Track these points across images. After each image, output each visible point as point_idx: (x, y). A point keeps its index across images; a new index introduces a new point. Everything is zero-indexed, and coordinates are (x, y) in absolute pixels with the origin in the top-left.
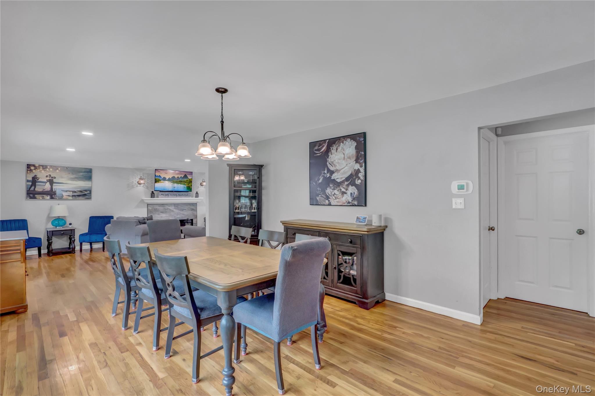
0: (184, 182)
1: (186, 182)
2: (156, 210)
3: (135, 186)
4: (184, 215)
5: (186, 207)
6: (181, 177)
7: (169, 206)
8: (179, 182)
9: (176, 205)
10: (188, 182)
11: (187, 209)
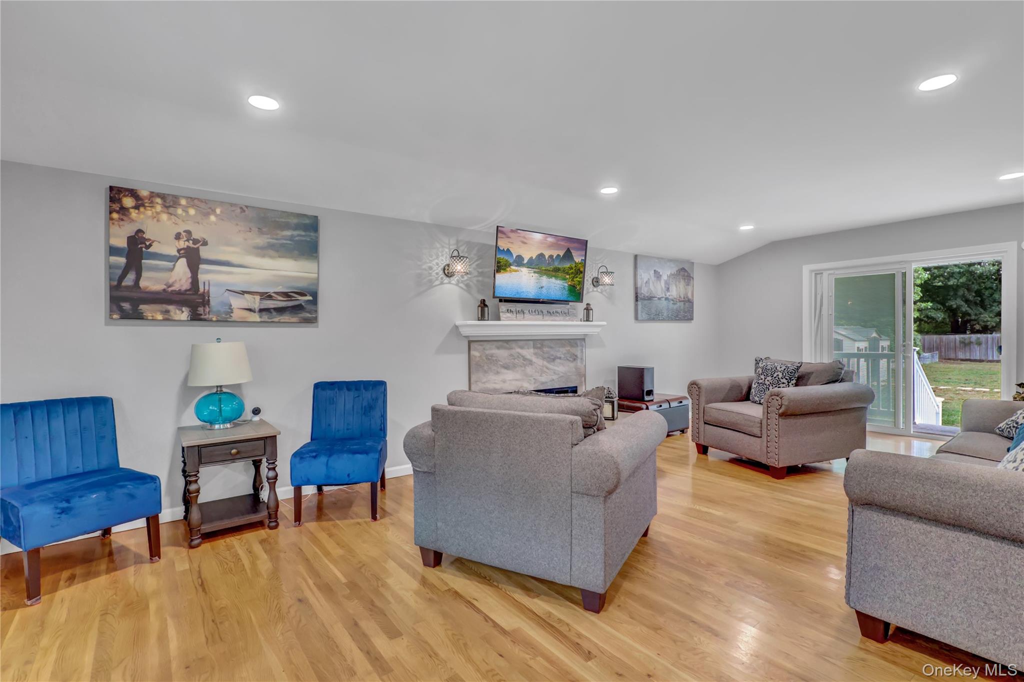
0: (564, 271)
1: (568, 274)
2: (491, 359)
3: (437, 282)
4: (558, 374)
5: (561, 350)
6: (558, 255)
7: (522, 348)
8: (552, 271)
9: (539, 343)
10: (573, 273)
11: (563, 356)
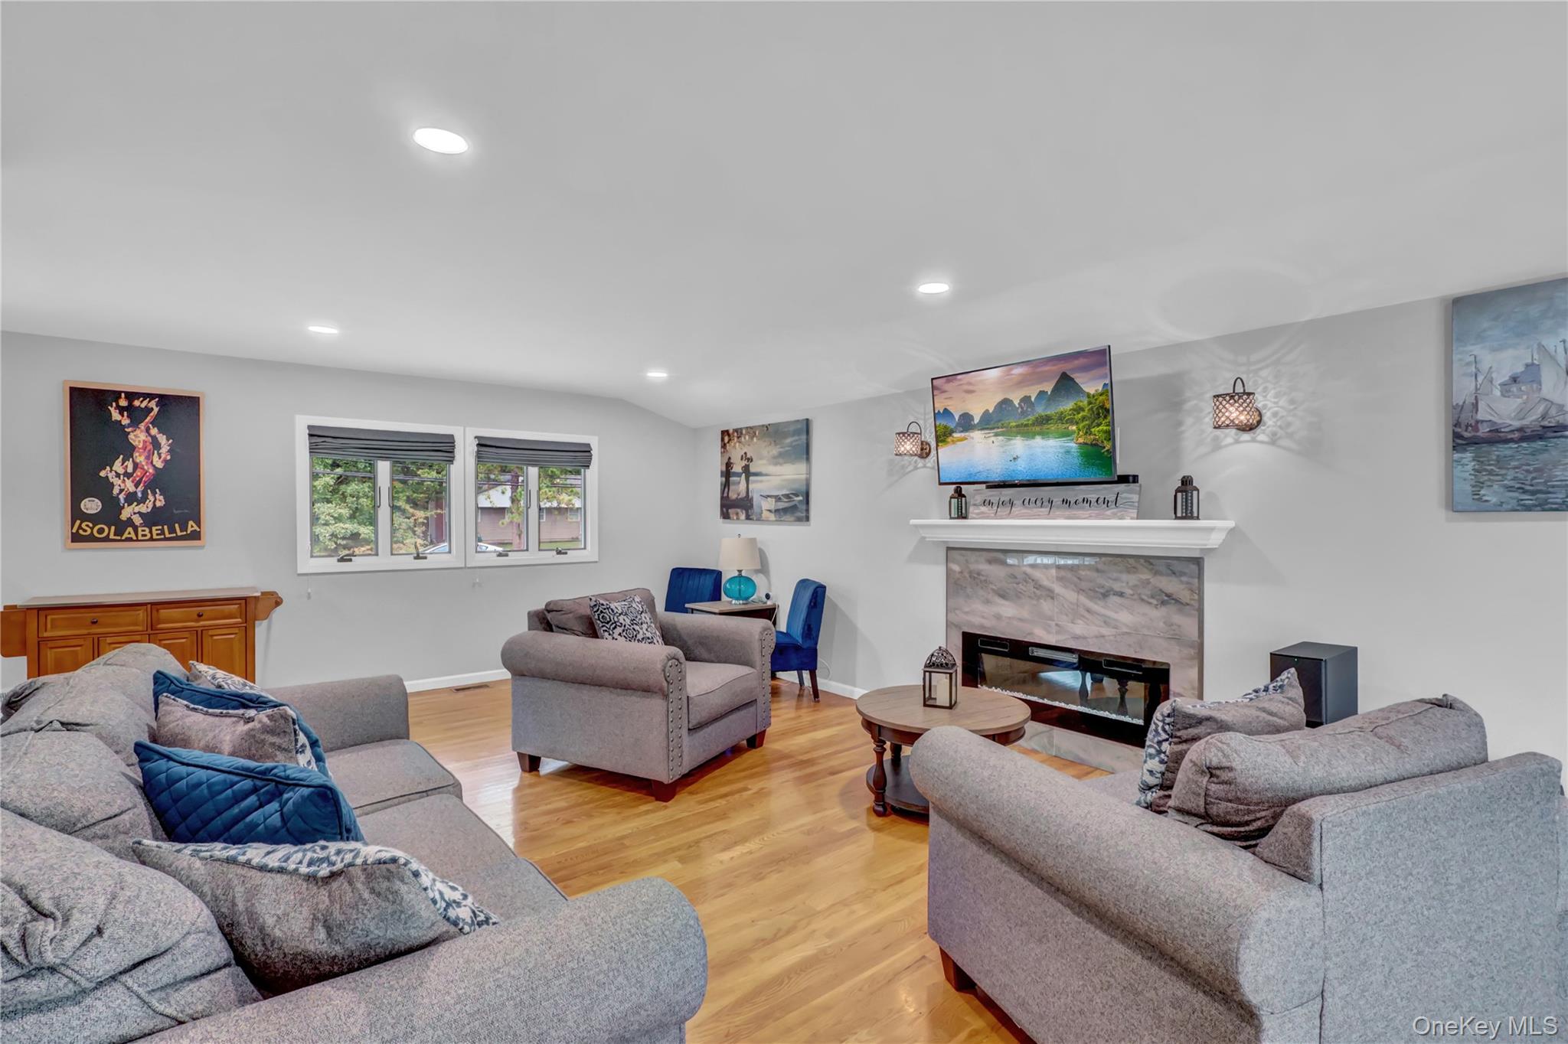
0: (1061, 418)
1: (1071, 422)
2: (977, 578)
4: (1116, 627)
5: (1126, 581)
6: (1042, 393)
7: (1034, 565)
8: (1033, 424)
10: (1084, 418)
11: (1129, 591)
